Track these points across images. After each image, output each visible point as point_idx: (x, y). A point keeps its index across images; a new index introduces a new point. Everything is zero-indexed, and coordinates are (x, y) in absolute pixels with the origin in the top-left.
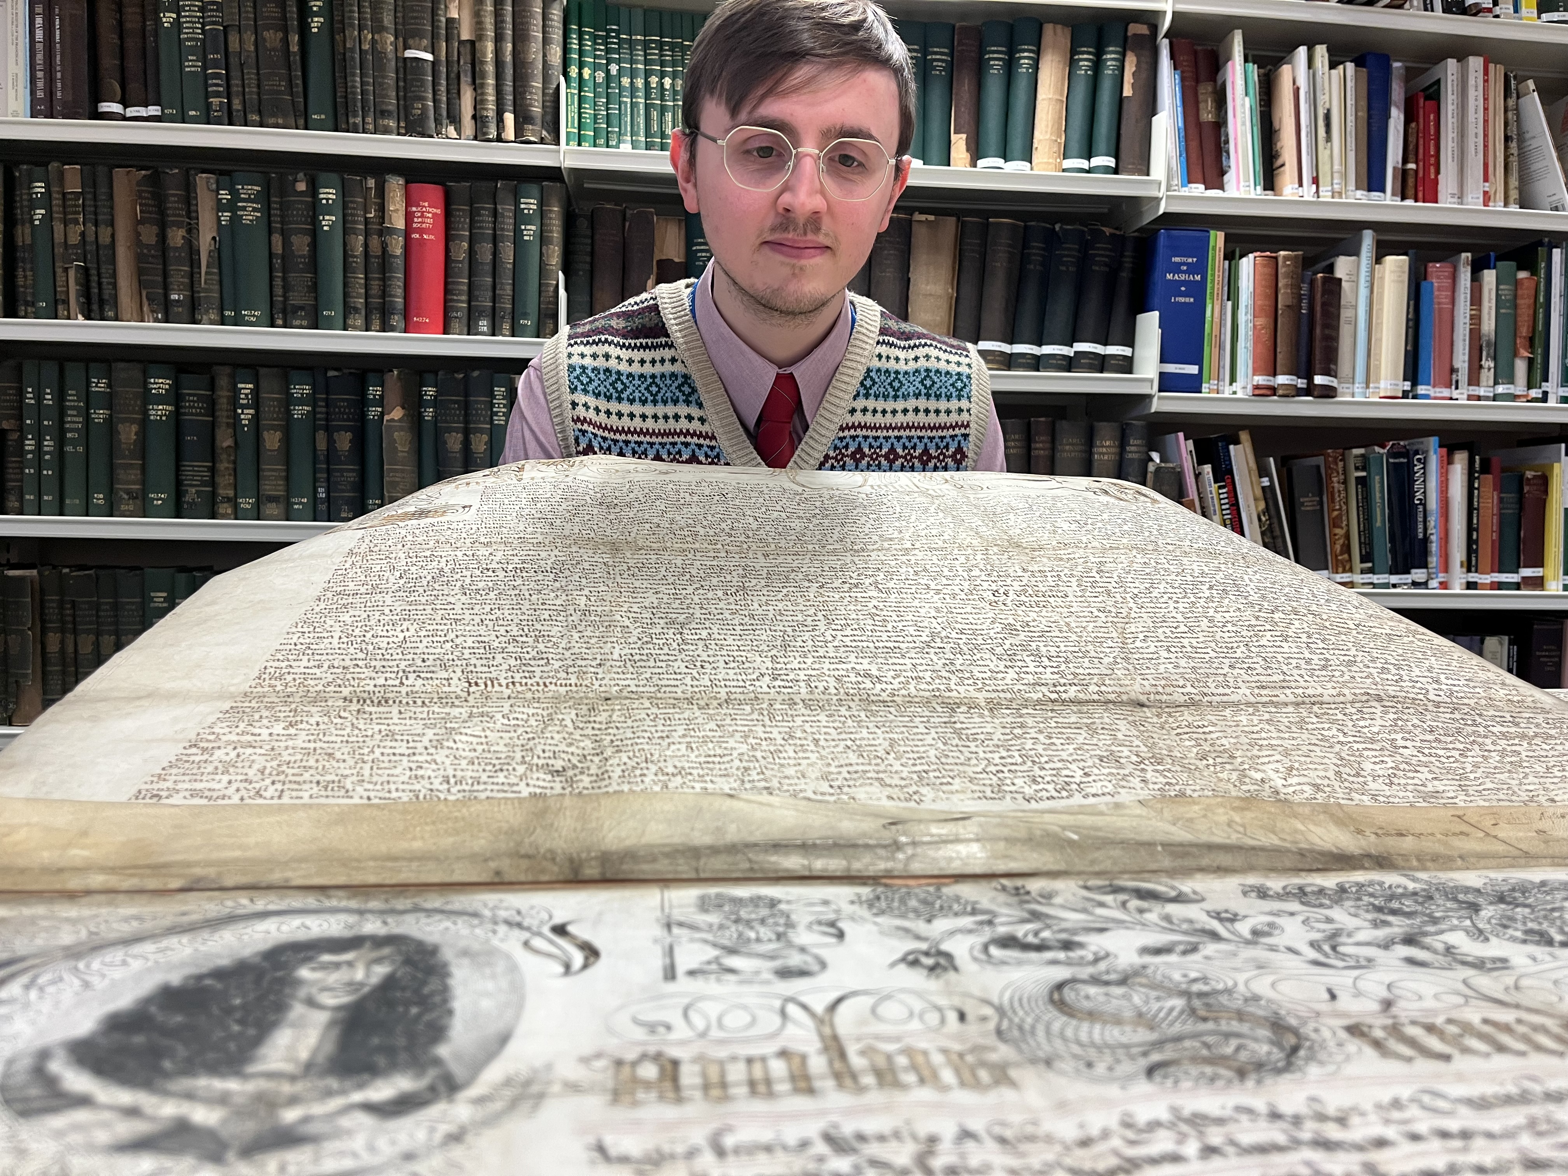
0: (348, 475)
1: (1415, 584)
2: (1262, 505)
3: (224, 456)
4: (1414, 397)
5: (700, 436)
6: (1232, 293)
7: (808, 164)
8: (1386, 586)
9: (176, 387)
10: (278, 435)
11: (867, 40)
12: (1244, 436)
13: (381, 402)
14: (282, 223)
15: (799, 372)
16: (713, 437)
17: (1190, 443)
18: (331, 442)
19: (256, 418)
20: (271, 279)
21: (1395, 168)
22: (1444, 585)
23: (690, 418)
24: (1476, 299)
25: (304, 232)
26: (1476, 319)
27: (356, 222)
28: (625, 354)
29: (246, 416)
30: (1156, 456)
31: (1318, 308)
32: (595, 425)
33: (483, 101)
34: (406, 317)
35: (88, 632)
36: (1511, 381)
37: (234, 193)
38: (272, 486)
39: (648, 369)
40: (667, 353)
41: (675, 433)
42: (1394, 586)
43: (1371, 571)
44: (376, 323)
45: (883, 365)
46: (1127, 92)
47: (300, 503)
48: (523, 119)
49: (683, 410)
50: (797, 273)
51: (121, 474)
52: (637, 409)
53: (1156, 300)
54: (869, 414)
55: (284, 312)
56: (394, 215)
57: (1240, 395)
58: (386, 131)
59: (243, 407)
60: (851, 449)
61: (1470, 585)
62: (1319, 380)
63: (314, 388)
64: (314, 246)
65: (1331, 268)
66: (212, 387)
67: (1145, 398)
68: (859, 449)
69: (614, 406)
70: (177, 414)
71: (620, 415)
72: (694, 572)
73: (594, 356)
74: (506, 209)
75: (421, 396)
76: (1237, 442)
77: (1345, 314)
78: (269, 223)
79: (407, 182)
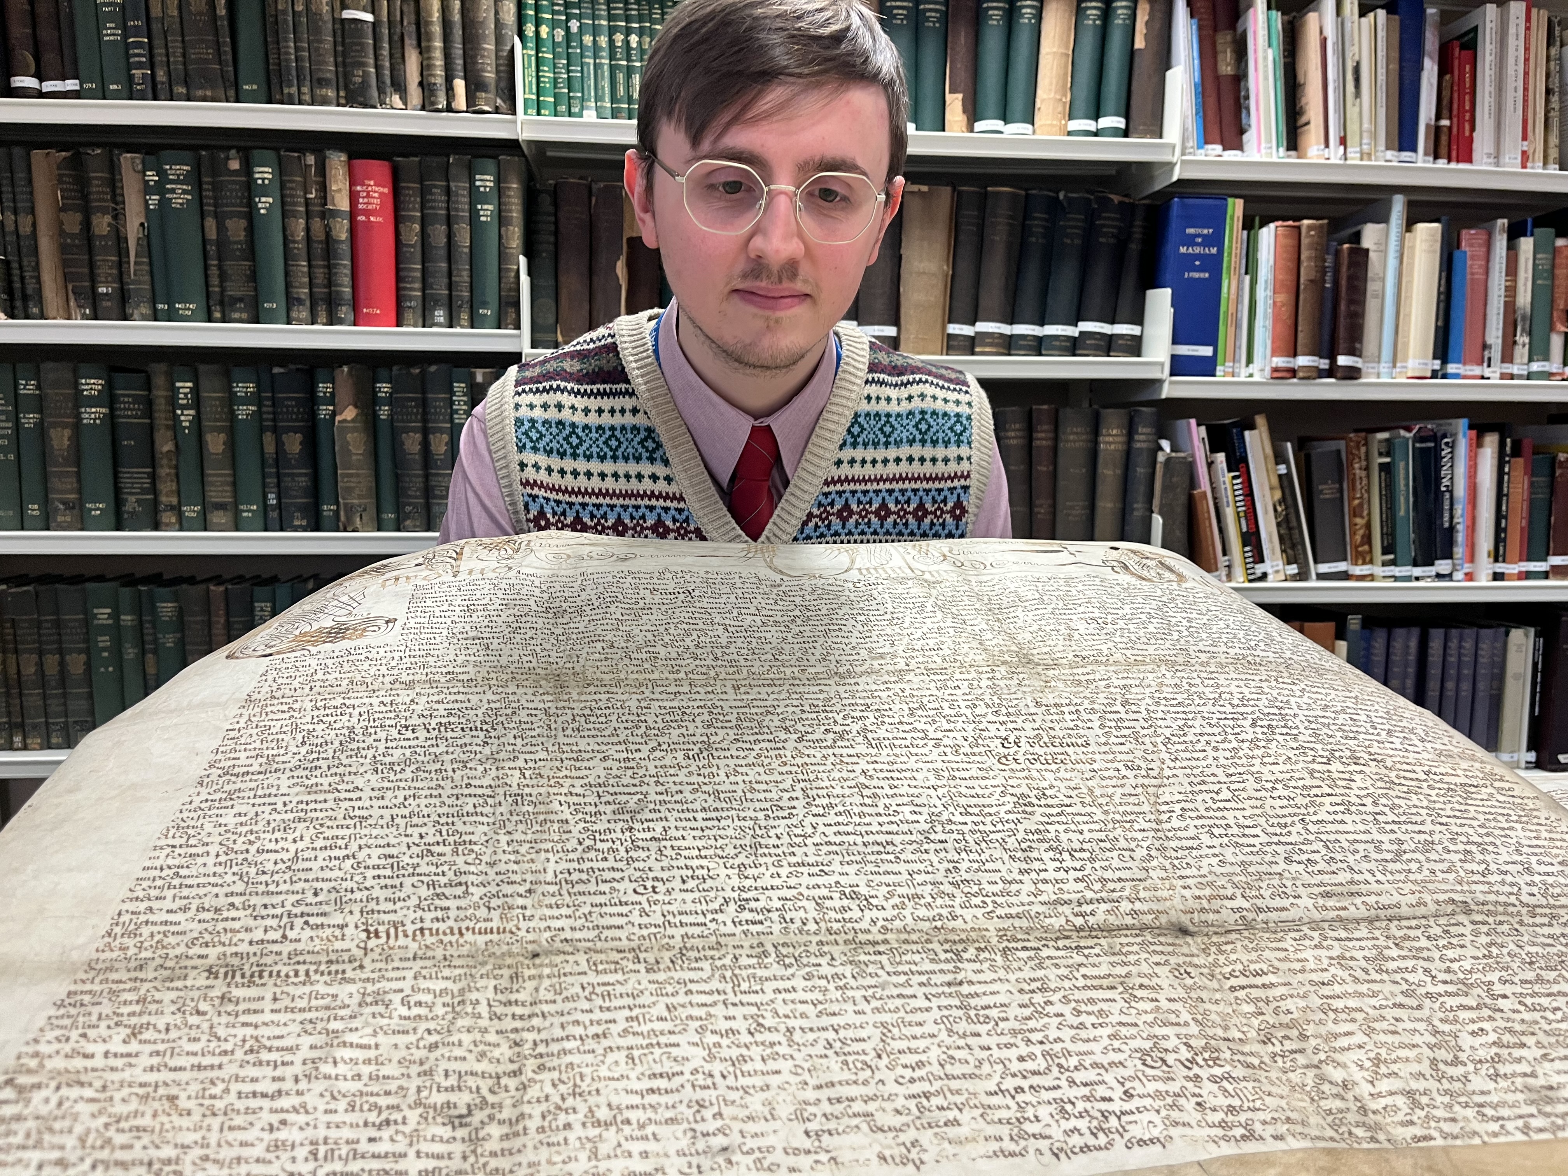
0: (300, 480)
1: (1439, 576)
2: (1278, 495)
3: (165, 461)
4: (1444, 376)
5: (666, 497)
6: (1250, 266)
7: (782, 203)
8: (1408, 579)
9: (110, 386)
10: (222, 437)
11: (850, 54)
12: (1261, 421)
13: (331, 400)
14: (216, 206)
15: (778, 424)
16: (681, 499)
17: (1203, 429)
18: (279, 444)
19: (198, 419)
20: (206, 267)
21: (1428, 126)
22: (1469, 577)
23: (654, 478)
24: (1512, 270)
25: (239, 215)
26: (1511, 291)
27: (295, 204)
28: (580, 402)
29: (186, 417)
30: (1165, 444)
31: (1343, 282)
32: (547, 488)
33: (430, 67)
34: (355, 307)
35: (30, 651)
36: (1546, 358)
37: (161, 173)
38: (219, 492)
39: (606, 420)
40: (628, 403)
41: (637, 495)
42: (1417, 579)
43: (1393, 563)
44: (323, 316)
45: (873, 407)
46: (1139, 43)
47: (249, 510)
48: (475, 87)
49: (646, 469)
50: (771, 327)
51: (55, 483)
52: (595, 466)
53: (1168, 276)
54: (857, 466)
55: (222, 303)
56: (337, 196)
57: (1257, 378)
58: (325, 102)
59: (183, 407)
60: (838, 507)
61: (1497, 576)
62: (1343, 360)
63: (258, 386)
64: (251, 230)
65: (1356, 237)
66: (148, 386)
67: (1156, 383)
68: (847, 506)
69: (569, 464)
70: (112, 416)
71: (575, 474)
72: (650, 719)
73: (545, 406)
74: (460, 187)
75: (374, 393)
76: (1252, 427)
77: (1372, 287)
78: (201, 205)
79: (350, 158)
